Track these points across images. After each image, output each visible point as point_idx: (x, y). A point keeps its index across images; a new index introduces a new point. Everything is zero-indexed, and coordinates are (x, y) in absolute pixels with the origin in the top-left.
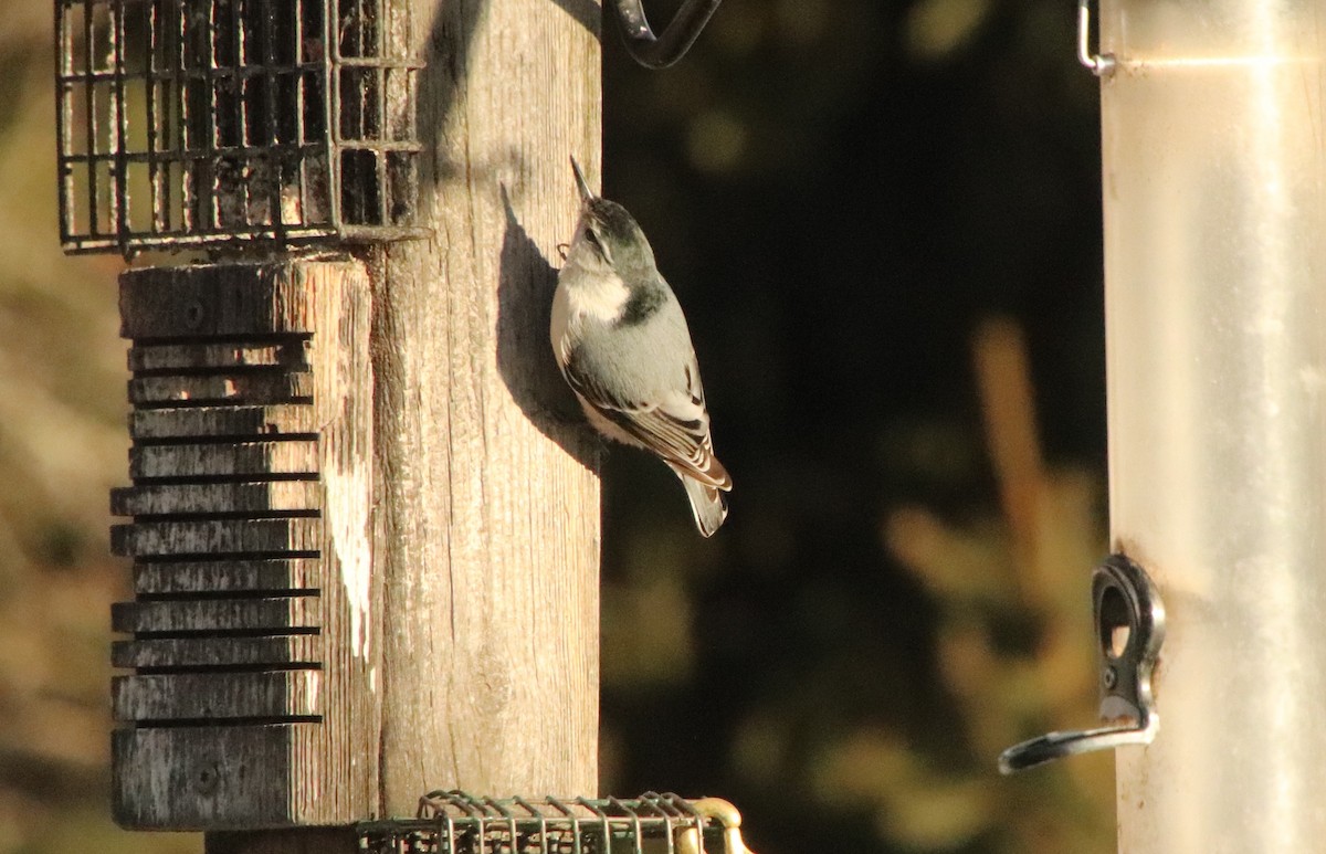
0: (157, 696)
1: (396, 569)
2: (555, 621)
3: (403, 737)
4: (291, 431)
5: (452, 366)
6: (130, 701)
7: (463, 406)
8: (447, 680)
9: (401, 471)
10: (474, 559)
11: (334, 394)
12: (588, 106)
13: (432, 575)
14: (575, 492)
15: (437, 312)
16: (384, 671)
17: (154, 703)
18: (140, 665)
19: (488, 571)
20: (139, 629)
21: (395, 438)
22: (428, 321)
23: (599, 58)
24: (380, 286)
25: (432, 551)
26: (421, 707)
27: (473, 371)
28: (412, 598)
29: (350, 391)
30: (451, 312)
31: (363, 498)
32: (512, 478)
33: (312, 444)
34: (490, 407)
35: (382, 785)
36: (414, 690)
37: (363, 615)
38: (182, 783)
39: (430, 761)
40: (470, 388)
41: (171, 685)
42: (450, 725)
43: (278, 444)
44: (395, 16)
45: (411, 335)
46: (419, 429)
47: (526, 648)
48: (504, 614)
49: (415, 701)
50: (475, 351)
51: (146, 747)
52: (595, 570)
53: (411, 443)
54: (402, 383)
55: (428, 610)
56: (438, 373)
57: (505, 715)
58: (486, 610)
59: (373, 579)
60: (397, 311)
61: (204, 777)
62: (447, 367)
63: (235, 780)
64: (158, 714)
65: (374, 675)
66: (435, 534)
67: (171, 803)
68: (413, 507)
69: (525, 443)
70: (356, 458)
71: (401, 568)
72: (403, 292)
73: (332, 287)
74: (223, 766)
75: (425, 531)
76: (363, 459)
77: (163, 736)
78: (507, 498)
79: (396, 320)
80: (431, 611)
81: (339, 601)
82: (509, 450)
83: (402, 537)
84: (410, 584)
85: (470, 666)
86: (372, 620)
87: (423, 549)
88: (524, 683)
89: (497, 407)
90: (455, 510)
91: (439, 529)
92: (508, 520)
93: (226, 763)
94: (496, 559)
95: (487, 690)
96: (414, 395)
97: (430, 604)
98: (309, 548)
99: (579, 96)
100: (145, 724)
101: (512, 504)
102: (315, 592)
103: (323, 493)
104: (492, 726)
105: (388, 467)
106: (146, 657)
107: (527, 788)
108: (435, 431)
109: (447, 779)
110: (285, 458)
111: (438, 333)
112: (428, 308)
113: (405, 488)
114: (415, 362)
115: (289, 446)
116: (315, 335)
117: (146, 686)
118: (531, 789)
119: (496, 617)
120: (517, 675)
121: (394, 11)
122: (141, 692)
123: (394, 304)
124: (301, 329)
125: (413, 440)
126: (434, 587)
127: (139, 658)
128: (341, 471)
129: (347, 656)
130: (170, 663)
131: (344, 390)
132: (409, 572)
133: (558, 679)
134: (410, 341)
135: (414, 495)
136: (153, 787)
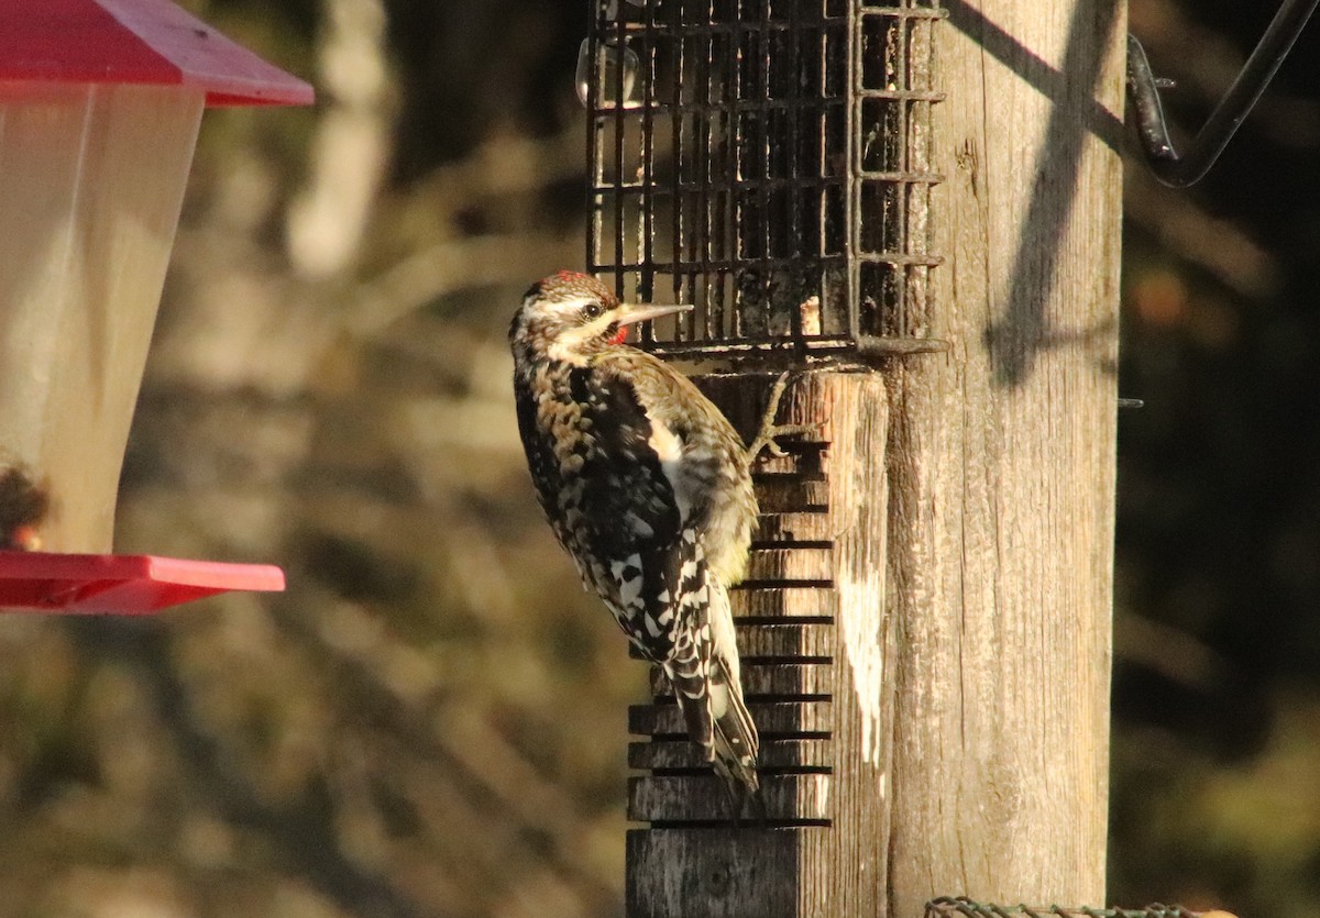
0: (672, 797)
1: (907, 677)
2: (1066, 733)
3: (912, 843)
4: (807, 539)
5: (967, 478)
6: (645, 801)
7: (977, 517)
8: (957, 788)
9: (914, 581)
10: (985, 668)
11: (849, 504)
12: (1109, 224)
13: (943, 683)
14: (1088, 605)
15: (953, 425)
16: (894, 777)
17: (668, 804)
18: (656, 766)
19: (999, 681)
20: (655, 731)
21: (908, 547)
22: (944, 433)
23: (1120, 176)
24: (897, 397)
25: (944, 660)
26: (930, 813)
27: (988, 484)
28: (922, 706)
29: (865, 500)
30: (966, 424)
31: (876, 607)
32: (1025, 589)
33: (827, 552)
34: (1005, 519)
35: (890, 889)
36: (924, 796)
37: (873, 722)
38: (695, 883)
39: (938, 868)
40: (984, 500)
41: (685, 787)
42: (958, 833)
43: (793, 551)
44: (918, 131)
45: (926, 447)
46: (932, 540)
47: (1036, 758)
48: (1014, 724)
49: (924, 808)
50: (990, 463)
51: (660, 847)
52: (1106, 683)
53: (925, 554)
54: (917, 494)
55: (938, 718)
56: (953, 485)
57: (1014, 824)
58: (997, 719)
59: (884, 686)
60: (913, 422)
61: (716, 877)
62: (962, 478)
63: (745, 882)
64: (674, 815)
65: (883, 780)
66: (947, 643)
67: (683, 901)
68: (925, 616)
69: (1039, 556)
70: (870, 566)
71: (912, 676)
72: (918, 403)
73: (850, 397)
74: (734, 867)
75: (937, 640)
76: (876, 567)
77: (676, 837)
78: (1020, 608)
79: (912, 431)
80: (941, 720)
81: (850, 707)
82: (1022, 562)
83: (914, 646)
84: (920, 692)
85: (980, 774)
86: (882, 726)
87: (934, 658)
88: (1033, 793)
89: (1010, 520)
90: (968, 621)
91: (950, 638)
92: (1020, 630)
93: (737, 864)
94: (1007, 669)
95: (996, 799)
96: (928, 505)
97: (940, 712)
98: (822, 654)
99: (1100, 213)
100: (659, 825)
101: (1024, 615)
102: (827, 698)
103: (836, 600)
104: (1001, 835)
105: (902, 577)
106: (661, 759)
107: (1035, 898)
108: (948, 541)
109: (955, 886)
110: (800, 565)
111: (954, 445)
112: (944, 420)
113: (918, 598)
114: (930, 474)
115: (804, 554)
116: (832, 446)
117: (661, 788)
118: (1039, 898)
119: (1007, 726)
120: (1027, 784)
121: (917, 127)
122: (657, 793)
123: (910, 415)
124: (818, 439)
125: (926, 550)
126: (945, 695)
127: (654, 759)
128: (854, 579)
129: (857, 761)
130: (685, 765)
131: (859, 499)
132: (920, 681)
133: (1067, 789)
134: (925, 453)
135: (927, 604)
136: (666, 888)
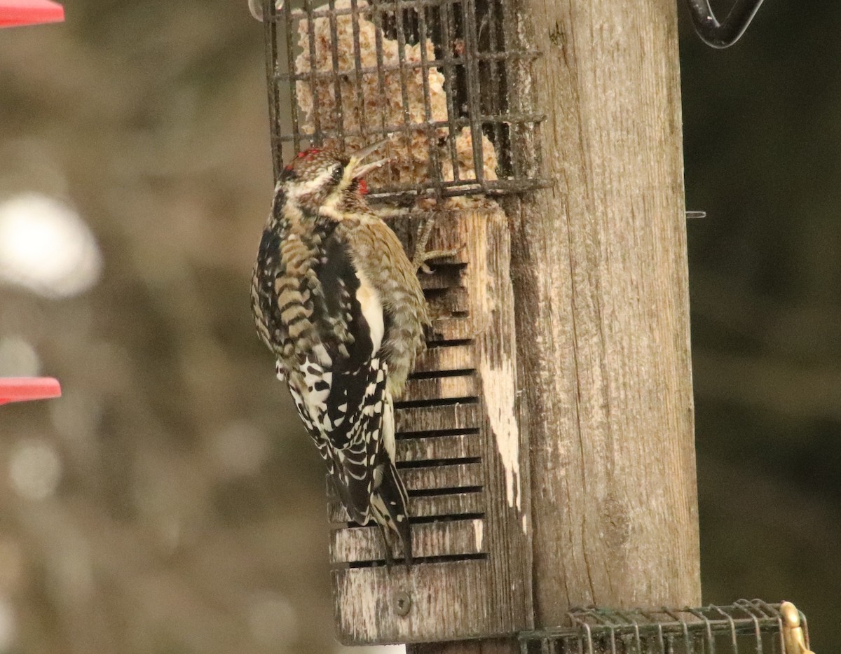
0: (364, 543)
1: (539, 439)
2: (662, 473)
3: (551, 567)
4: (454, 338)
5: (574, 283)
6: (344, 548)
7: (583, 313)
8: (582, 521)
9: (539, 364)
10: (598, 427)
11: (485, 309)
12: (671, 79)
13: (566, 442)
14: (674, 373)
15: (561, 242)
16: (533, 516)
17: (361, 548)
19: (609, 437)
21: (533, 339)
22: (555, 249)
23: (677, 42)
24: (517, 224)
25: (565, 423)
26: (563, 543)
27: (591, 285)
28: (551, 461)
29: (497, 306)
30: (571, 241)
31: (511, 386)
32: (624, 364)
33: (470, 348)
34: (605, 312)
35: (536, 605)
36: (557, 530)
37: (514, 476)
38: (385, 608)
39: (572, 583)
40: (590, 300)
41: (373, 535)
42: (585, 555)
43: (444, 348)
44: (520, 18)
45: (542, 261)
46: (551, 332)
47: (641, 494)
48: (623, 469)
49: (559, 538)
50: (592, 270)
51: (357, 582)
52: (691, 432)
53: (546, 343)
54: (537, 297)
55: (564, 469)
56: (564, 289)
57: (627, 546)
58: (609, 466)
59: (521, 446)
60: (531, 243)
61: (401, 602)
62: (570, 283)
63: (424, 605)
64: (366, 557)
65: (525, 520)
66: (567, 411)
67: (378, 624)
68: (550, 391)
69: (633, 338)
70: (504, 356)
71: (543, 438)
72: (533, 228)
73: (480, 228)
74: (415, 595)
75: (559, 409)
76: (509, 357)
77: (369, 573)
78: (621, 380)
79: (530, 250)
80: (566, 469)
81: (496, 466)
82: (621, 343)
83: (542, 415)
84: (550, 450)
85: (599, 510)
86: (521, 477)
87: (558, 423)
88: (640, 521)
89: (610, 312)
90: (583, 392)
91: (570, 407)
92: (622, 396)
93: (417, 592)
94: (615, 427)
95: (613, 528)
96: (546, 306)
97: (566, 464)
98: (471, 426)
99: (663, 71)
100: (355, 564)
101: (624, 384)
102: (475, 460)
103: (479, 384)
104: (618, 555)
105: (529, 364)
107: (647, 601)
108: (563, 332)
109: (586, 597)
110: (454, 358)
111: (562, 258)
112: (554, 240)
113: (543, 377)
114: (546, 282)
115: (452, 350)
116: (469, 266)
117: (355, 536)
118: (650, 601)
119: (617, 472)
120: (635, 514)
121: (519, 15)
122: (352, 541)
123: (529, 238)
124: (457, 261)
125: (547, 340)
126: (569, 451)
128: (492, 367)
129: (504, 507)
131: (492, 305)
132: (549, 441)
133: (667, 516)
134: (541, 266)
135: (550, 381)
136: (364, 614)
